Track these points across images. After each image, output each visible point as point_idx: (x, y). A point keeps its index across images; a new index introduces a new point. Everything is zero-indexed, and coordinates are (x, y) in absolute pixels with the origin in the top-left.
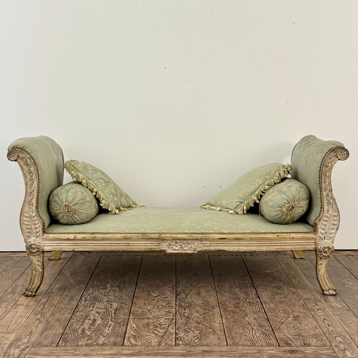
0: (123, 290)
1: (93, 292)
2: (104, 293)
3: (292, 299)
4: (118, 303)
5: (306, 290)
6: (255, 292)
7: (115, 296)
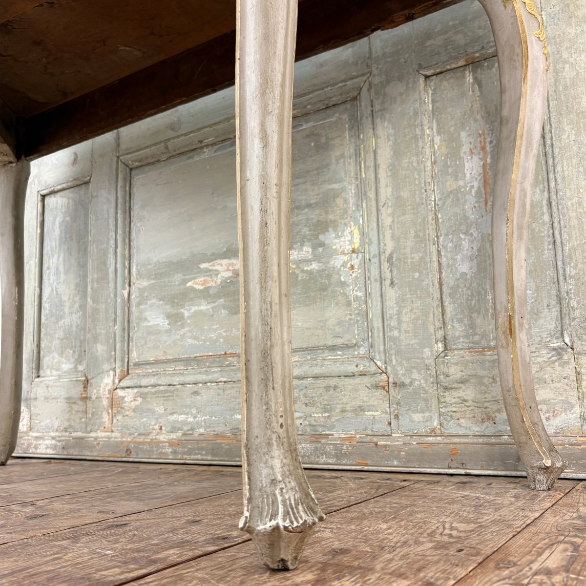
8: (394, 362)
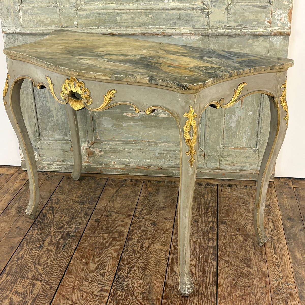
0: (60, 253)
1: (24, 254)
2: (35, 259)
3: (258, 290)
4: (43, 282)
5: (280, 269)
6: (215, 270)
7: (46, 266)
8: (207, 149)
